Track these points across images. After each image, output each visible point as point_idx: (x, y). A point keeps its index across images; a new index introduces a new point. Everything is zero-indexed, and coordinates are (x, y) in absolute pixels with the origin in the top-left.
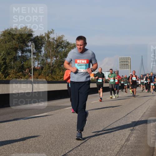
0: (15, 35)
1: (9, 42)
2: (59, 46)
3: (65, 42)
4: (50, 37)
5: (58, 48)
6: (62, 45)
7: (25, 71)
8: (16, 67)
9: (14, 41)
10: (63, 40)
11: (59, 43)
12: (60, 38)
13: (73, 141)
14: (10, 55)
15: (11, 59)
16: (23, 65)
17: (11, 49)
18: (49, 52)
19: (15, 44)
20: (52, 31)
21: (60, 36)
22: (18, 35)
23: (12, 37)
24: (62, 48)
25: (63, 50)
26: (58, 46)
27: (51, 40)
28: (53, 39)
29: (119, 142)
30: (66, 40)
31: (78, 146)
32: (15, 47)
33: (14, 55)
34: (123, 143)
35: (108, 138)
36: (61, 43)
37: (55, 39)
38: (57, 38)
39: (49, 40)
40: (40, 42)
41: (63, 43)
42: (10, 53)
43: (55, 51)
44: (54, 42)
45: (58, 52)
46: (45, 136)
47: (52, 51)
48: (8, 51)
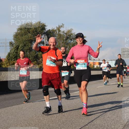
0: (30, 29)
1: (25, 35)
2: (69, 38)
3: (74, 34)
4: (60, 31)
5: (68, 40)
6: (71, 37)
7: (39, 60)
8: (31, 57)
9: (29, 34)
10: (72, 33)
11: (68, 36)
12: (69, 31)
13: (81, 121)
14: (26, 46)
15: (27, 50)
16: (37, 55)
17: (27, 41)
18: (60, 43)
19: (30, 37)
20: (62, 25)
21: (70, 29)
22: (33, 29)
23: (28, 31)
24: (71, 40)
25: (72, 41)
26: (67, 38)
27: (62, 33)
28: (63, 32)
29: (122, 122)
30: (75, 33)
31: (86, 125)
32: (30, 40)
33: (29, 46)
34: (126, 123)
35: (112, 119)
36: (70, 36)
37: (65, 32)
38: (67, 31)
39: (60, 33)
40: (52, 34)
41: (72, 36)
42: (26, 45)
43: (65, 42)
44: (64, 35)
45: (68, 44)
46: (57, 116)
47: (63, 43)
48: (24, 42)
